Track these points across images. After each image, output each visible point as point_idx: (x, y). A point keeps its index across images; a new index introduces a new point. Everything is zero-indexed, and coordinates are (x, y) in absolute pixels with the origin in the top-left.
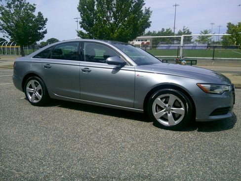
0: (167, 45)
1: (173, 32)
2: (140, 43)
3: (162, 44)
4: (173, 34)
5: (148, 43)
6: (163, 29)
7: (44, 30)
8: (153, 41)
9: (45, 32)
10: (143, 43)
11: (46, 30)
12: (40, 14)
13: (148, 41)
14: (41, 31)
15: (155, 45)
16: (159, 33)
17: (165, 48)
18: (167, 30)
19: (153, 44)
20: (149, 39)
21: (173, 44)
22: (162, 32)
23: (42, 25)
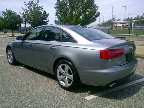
0: (141, 27)
2: (121, 25)
3: (137, 26)
5: (127, 25)
6: (138, 16)
8: (131, 24)
9: (48, 21)
10: (123, 26)
11: (48, 20)
12: (44, 11)
13: (127, 24)
14: (46, 21)
17: (139, 29)
20: (127, 22)
23: (46, 17)
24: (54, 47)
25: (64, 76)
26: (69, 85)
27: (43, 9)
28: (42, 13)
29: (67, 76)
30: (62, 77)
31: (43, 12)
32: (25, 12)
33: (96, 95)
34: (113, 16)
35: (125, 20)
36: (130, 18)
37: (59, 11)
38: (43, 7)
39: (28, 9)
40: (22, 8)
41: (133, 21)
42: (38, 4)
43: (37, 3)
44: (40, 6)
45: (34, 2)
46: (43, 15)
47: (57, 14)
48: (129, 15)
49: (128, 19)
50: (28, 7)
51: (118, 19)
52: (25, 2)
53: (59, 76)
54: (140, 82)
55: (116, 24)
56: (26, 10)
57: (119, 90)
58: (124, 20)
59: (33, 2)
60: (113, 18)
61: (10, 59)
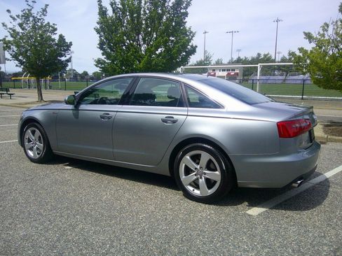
1: (273, 58)
2: (225, 74)
4: (274, 61)
5: (237, 74)
6: (259, 55)
7: (68, 57)
8: (244, 71)
9: (69, 60)
10: (228, 74)
11: (70, 58)
12: (61, 37)
13: (237, 71)
14: (63, 59)
15: (246, 78)
16: (253, 59)
18: (265, 56)
19: (244, 75)
20: (237, 68)
21: (274, 75)
22: (257, 58)
23: (65, 50)
24: (172, 117)
25: (195, 175)
26: (210, 192)
27: (56, 29)
28: (54, 40)
29: (205, 174)
30: (192, 177)
31: (56, 37)
32: (12, 36)
33: (263, 207)
34: (205, 52)
35: (231, 62)
36: (242, 57)
37: (106, 38)
38: (56, 27)
39: (19, 29)
40: (4, 25)
41: (259, 65)
42: (45, 18)
43: (43, 17)
44: (49, 23)
45: (34, 12)
46: (56, 44)
47: (101, 46)
48: (239, 50)
49: (239, 61)
50: (20, 25)
51: (216, 60)
52: (8, 11)
53: (183, 177)
54: (321, 182)
55: (214, 70)
56: (14, 31)
57: (296, 196)
58: (229, 63)
59: (32, 12)
60: (207, 58)
61: (31, 149)
